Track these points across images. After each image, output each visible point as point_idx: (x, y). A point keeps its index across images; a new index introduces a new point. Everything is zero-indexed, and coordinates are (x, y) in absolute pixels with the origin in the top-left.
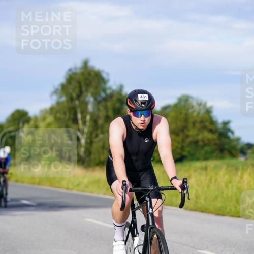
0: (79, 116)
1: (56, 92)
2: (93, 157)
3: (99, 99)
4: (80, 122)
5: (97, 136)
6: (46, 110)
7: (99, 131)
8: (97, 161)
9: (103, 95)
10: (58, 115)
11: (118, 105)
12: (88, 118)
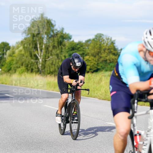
0: (38, 46)
1: (25, 32)
2: (46, 69)
3: (50, 36)
4: (39, 49)
5: (49, 57)
6: (19, 42)
7: (50, 54)
8: (49, 72)
9: (52, 34)
10: (26, 46)
11: (61, 39)
12: (44, 46)
